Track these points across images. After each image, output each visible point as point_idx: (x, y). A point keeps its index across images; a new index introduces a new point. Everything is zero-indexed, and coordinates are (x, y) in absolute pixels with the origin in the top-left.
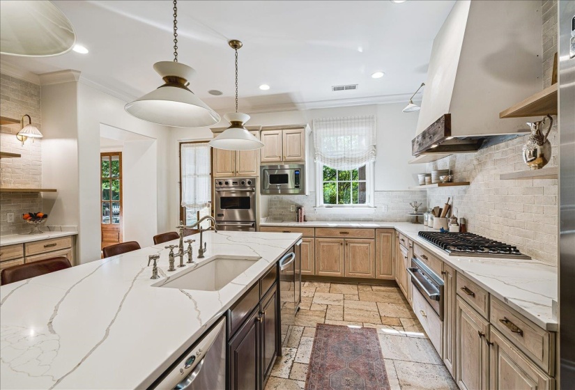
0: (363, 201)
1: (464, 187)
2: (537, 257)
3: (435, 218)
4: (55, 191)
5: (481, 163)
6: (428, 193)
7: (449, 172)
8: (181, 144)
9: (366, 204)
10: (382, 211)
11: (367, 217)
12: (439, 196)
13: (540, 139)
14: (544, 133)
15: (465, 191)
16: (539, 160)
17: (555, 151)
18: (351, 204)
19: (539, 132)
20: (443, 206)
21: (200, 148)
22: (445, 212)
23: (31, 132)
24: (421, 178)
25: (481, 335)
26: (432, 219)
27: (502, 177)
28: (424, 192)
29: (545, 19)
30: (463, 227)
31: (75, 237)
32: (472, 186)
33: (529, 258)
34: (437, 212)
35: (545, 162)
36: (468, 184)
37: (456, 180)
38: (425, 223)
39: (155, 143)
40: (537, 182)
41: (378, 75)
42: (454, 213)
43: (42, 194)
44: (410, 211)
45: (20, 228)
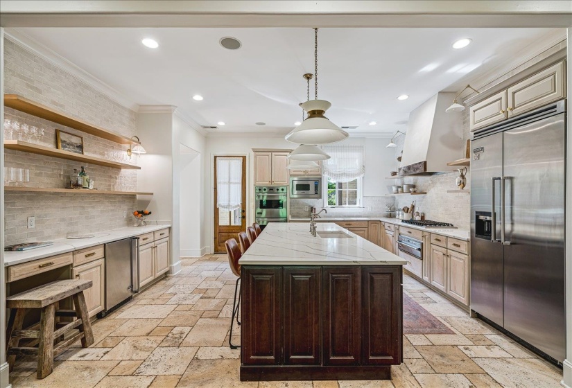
0: (355, 204)
1: (423, 195)
2: (460, 227)
3: (405, 214)
4: (152, 194)
5: (434, 183)
6: (397, 198)
7: (414, 186)
8: (215, 157)
9: (357, 205)
10: (368, 210)
11: (359, 214)
12: (406, 200)
13: (462, 176)
14: (464, 174)
15: (424, 197)
16: (462, 185)
17: (468, 181)
18: (347, 205)
19: (462, 174)
20: (410, 207)
21: (233, 161)
22: (410, 210)
23: (138, 149)
24: (394, 189)
25: (444, 254)
26: (403, 215)
27: (448, 192)
28: (394, 197)
29: (464, 123)
30: (423, 218)
31: (170, 228)
32: (428, 195)
33: (457, 228)
34: (406, 210)
35: (464, 186)
36: (426, 193)
37: (418, 191)
38: (397, 217)
39: (199, 155)
40: (460, 194)
41: (373, 123)
42: (416, 210)
43: (138, 196)
44: (386, 210)
45: (129, 222)
